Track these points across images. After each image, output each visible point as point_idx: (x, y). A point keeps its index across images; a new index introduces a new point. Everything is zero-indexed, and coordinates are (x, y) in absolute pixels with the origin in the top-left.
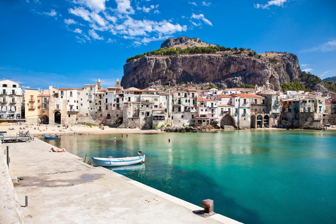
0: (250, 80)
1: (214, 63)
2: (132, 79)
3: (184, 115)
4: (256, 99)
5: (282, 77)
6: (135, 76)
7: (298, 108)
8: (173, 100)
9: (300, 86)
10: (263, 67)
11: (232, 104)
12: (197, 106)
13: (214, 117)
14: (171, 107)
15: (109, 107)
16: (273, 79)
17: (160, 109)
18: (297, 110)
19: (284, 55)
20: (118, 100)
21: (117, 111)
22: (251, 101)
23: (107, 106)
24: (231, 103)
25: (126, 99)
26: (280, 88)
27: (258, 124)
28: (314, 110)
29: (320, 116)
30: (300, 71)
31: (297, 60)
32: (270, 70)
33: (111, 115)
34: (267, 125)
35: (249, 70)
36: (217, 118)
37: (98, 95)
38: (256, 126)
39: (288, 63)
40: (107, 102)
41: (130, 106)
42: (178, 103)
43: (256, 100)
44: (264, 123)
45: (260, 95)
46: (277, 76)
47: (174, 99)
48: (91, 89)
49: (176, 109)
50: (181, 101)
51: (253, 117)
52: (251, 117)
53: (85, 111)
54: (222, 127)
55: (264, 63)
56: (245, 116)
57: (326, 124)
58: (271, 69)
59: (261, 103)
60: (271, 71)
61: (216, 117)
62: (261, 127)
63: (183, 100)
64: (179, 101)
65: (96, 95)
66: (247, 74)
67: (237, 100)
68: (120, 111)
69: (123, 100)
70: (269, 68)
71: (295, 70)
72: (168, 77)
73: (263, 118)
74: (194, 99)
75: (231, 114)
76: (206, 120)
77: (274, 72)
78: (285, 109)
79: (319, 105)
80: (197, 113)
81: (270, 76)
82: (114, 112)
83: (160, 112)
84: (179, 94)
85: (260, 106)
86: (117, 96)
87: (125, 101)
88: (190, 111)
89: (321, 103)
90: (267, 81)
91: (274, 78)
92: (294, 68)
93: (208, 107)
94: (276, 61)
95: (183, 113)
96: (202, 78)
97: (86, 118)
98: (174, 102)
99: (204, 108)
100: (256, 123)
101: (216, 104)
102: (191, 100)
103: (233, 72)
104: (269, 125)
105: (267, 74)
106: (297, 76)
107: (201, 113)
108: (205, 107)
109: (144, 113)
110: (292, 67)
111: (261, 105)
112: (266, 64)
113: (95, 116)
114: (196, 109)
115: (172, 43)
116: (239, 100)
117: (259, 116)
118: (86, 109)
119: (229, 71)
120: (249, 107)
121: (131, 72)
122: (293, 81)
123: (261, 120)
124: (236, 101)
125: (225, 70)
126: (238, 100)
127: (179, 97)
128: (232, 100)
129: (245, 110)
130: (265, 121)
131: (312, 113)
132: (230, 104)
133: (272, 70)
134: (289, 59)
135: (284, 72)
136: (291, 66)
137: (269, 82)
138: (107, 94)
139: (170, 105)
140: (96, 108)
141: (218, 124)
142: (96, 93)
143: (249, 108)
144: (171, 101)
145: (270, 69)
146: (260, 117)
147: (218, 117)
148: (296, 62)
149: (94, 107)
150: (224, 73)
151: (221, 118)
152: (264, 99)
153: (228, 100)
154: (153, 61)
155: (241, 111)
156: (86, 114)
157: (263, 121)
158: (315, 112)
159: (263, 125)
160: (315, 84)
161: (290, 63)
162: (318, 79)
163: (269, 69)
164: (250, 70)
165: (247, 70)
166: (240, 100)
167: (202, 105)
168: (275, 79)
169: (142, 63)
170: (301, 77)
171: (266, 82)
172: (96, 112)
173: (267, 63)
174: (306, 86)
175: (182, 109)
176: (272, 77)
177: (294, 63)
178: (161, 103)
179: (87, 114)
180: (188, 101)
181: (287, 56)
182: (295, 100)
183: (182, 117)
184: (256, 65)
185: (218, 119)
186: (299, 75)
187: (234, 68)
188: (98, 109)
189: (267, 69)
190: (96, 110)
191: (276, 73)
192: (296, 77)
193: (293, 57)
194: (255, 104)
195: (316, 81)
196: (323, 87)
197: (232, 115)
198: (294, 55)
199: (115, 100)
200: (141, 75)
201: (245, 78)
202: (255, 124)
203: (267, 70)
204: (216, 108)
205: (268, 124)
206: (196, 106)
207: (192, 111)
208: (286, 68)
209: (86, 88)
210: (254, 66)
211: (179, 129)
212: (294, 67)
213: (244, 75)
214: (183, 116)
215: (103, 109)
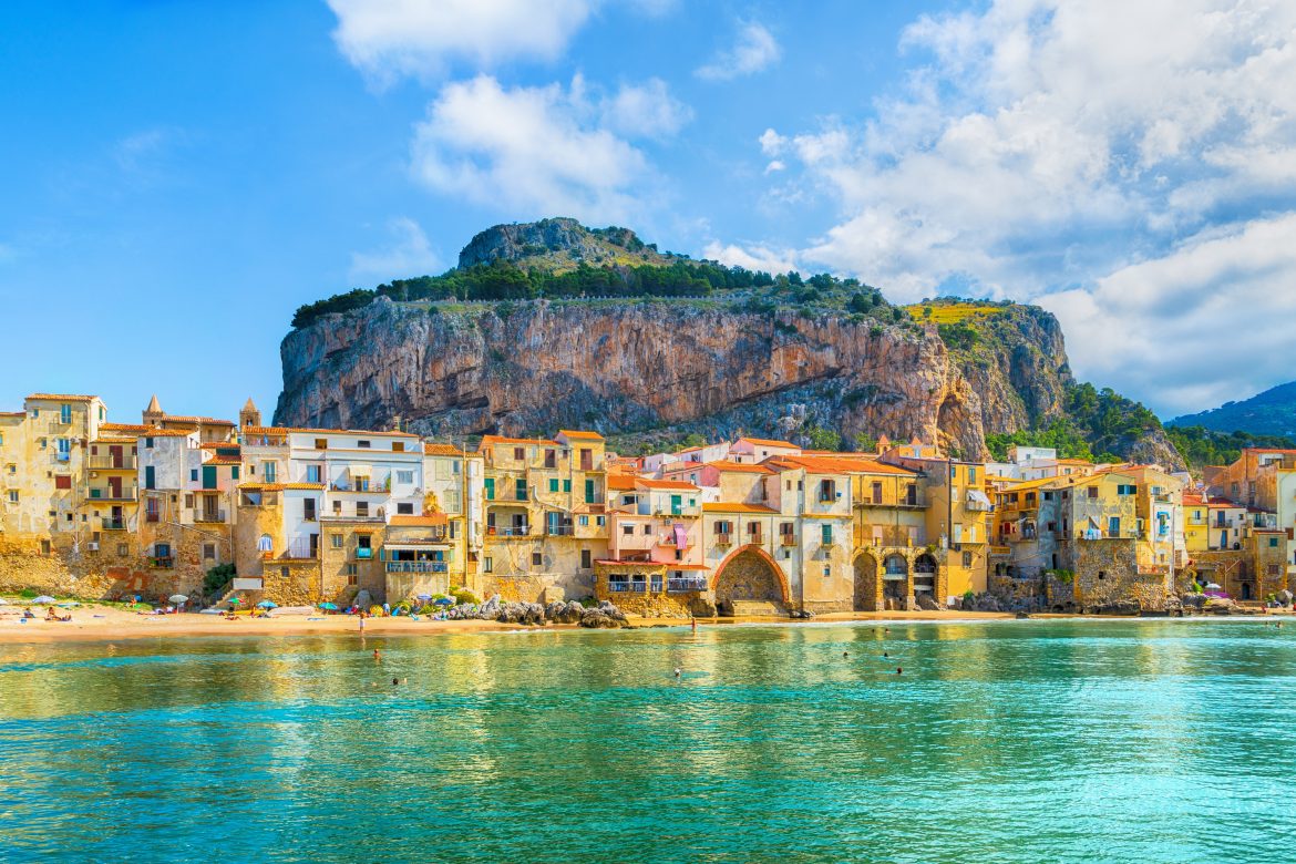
0: (857, 415)
1: (698, 338)
2: (324, 405)
3: (542, 552)
4: (878, 479)
5: (994, 407)
6: (337, 394)
7: (1065, 521)
8: (489, 483)
9: (1070, 447)
10: (914, 360)
11: (771, 501)
12: (607, 509)
13: (684, 562)
14: (478, 514)
15: (164, 510)
16: (956, 410)
17: (426, 521)
18: (1059, 529)
19: (1004, 310)
20: (210, 474)
21: (206, 528)
22: (855, 489)
23: (152, 503)
24: (765, 496)
25: (253, 468)
26: (986, 450)
27: (886, 591)
28: (1136, 529)
29: (1162, 556)
30: (1068, 383)
31: (1057, 334)
32: (942, 373)
33: (173, 547)
34: (928, 598)
35: (850, 371)
36: (701, 567)
37: (103, 451)
38: (880, 600)
39: (1019, 348)
40: (151, 483)
41: (271, 503)
42: (514, 494)
43: (877, 485)
44: (916, 592)
45: (898, 466)
46: (971, 400)
47: (498, 476)
48: (67, 420)
49: (505, 523)
50: (530, 484)
51: (867, 565)
52: (854, 564)
53: (33, 528)
54: (724, 610)
55: (916, 341)
56: (828, 555)
57: (1189, 594)
58: (945, 367)
59: (903, 501)
60: (945, 376)
61: (696, 561)
62: (903, 608)
63: (539, 481)
64: (521, 484)
65: (94, 451)
66: (843, 391)
67: (789, 482)
68: (224, 528)
69: (236, 474)
70: (940, 364)
71: (1051, 378)
72: (492, 402)
73: (911, 565)
74: (590, 478)
75: (763, 548)
76: (649, 576)
77: (958, 382)
78: (1008, 526)
79: (1155, 508)
80: (605, 542)
81: (941, 401)
82: (191, 536)
83: (425, 533)
84: (520, 454)
85: (895, 513)
86: (208, 456)
87: (246, 479)
88: (572, 533)
89: (1163, 499)
90: (931, 419)
91: (959, 408)
92: (1045, 369)
93: (657, 514)
94: (970, 336)
95: (541, 539)
96: (646, 407)
97: (40, 562)
98: (497, 490)
99: (637, 519)
100: (880, 587)
101: (692, 501)
102: (578, 482)
103: (781, 382)
104: (937, 601)
105: (931, 392)
106: (1056, 406)
107: (622, 543)
108: (640, 513)
109: (346, 538)
110: (1035, 365)
111: (900, 508)
112: (927, 348)
113: (92, 552)
114: (599, 523)
115: (511, 248)
116: (800, 484)
117: (892, 556)
118: (36, 520)
119: (764, 374)
120: (847, 515)
121: (319, 376)
122: (1041, 427)
123: (900, 577)
124: (789, 488)
125: (749, 374)
126: (795, 486)
127: (519, 465)
128: (768, 484)
129: (826, 529)
130: (918, 581)
131: (1126, 541)
132: (760, 501)
133: (950, 375)
134: (1024, 330)
135: (1001, 386)
136: (1032, 361)
137: (939, 426)
138: (150, 443)
139: (473, 504)
140: (97, 514)
141: (703, 595)
142: (94, 436)
143: (845, 520)
144: (477, 486)
145: (942, 367)
146: (895, 563)
147: (705, 560)
148: (1053, 345)
149: (81, 511)
150: (745, 387)
151: (715, 564)
152: (913, 480)
153: (750, 482)
154: (421, 325)
155: (811, 535)
156: (39, 545)
157: (911, 582)
158: (1140, 539)
159: (911, 599)
160: (1131, 438)
161: (1028, 345)
162: (1144, 415)
163: (938, 368)
164: (854, 374)
165: (843, 370)
166: (806, 483)
167: (626, 508)
168: (965, 414)
169: (368, 331)
170: (1074, 407)
171: (925, 427)
172: (96, 534)
173: (930, 341)
174: (1094, 446)
175: (537, 522)
176: (951, 402)
177: (1044, 348)
178: (432, 493)
179: (46, 543)
180: (561, 485)
181: (1015, 317)
182: (1051, 487)
183: (537, 559)
184: (883, 352)
185: (706, 571)
186: (1065, 401)
187: (788, 365)
188: (104, 520)
189: (932, 368)
190: (95, 524)
191: (969, 386)
192: (1053, 409)
193: (1039, 323)
194: (872, 503)
195: (1138, 426)
196: (1167, 449)
197: (768, 551)
198: (1045, 313)
199: (194, 473)
200: (365, 386)
201: (833, 407)
202: (874, 594)
203: (929, 375)
204: (696, 518)
205: (933, 593)
206: (601, 509)
207: (580, 531)
208: (1012, 368)
209: (36, 414)
210: (872, 355)
211: (513, 613)
212: (1042, 367)
213: (830, 395)
214: (539, 555)
215: (134, 519)
